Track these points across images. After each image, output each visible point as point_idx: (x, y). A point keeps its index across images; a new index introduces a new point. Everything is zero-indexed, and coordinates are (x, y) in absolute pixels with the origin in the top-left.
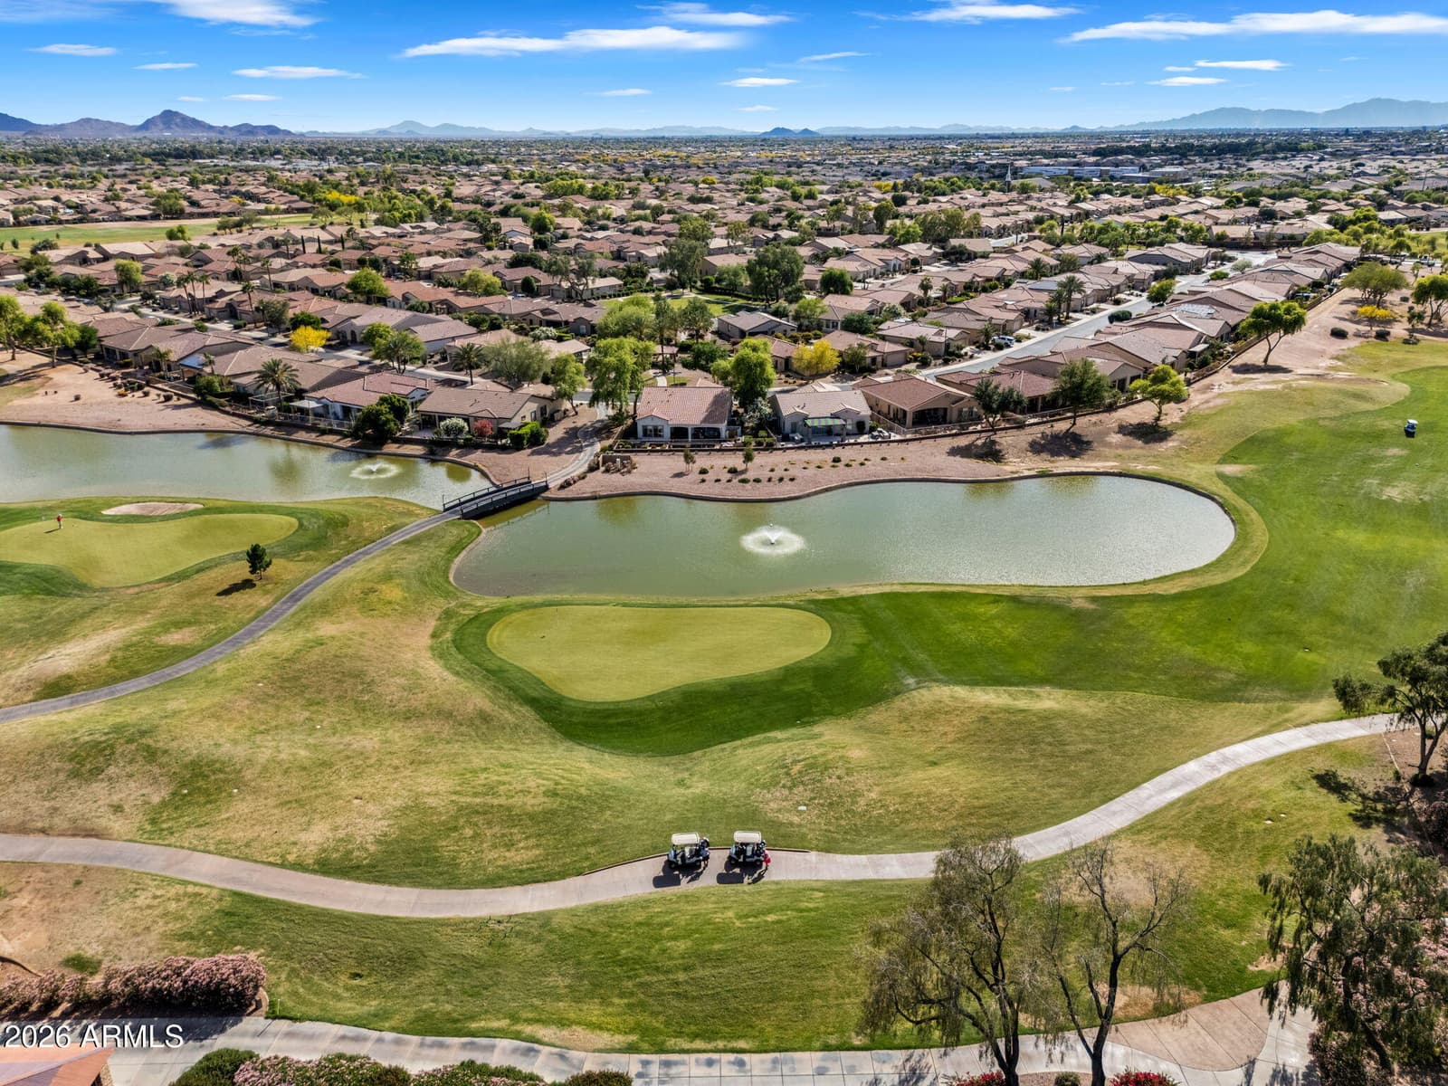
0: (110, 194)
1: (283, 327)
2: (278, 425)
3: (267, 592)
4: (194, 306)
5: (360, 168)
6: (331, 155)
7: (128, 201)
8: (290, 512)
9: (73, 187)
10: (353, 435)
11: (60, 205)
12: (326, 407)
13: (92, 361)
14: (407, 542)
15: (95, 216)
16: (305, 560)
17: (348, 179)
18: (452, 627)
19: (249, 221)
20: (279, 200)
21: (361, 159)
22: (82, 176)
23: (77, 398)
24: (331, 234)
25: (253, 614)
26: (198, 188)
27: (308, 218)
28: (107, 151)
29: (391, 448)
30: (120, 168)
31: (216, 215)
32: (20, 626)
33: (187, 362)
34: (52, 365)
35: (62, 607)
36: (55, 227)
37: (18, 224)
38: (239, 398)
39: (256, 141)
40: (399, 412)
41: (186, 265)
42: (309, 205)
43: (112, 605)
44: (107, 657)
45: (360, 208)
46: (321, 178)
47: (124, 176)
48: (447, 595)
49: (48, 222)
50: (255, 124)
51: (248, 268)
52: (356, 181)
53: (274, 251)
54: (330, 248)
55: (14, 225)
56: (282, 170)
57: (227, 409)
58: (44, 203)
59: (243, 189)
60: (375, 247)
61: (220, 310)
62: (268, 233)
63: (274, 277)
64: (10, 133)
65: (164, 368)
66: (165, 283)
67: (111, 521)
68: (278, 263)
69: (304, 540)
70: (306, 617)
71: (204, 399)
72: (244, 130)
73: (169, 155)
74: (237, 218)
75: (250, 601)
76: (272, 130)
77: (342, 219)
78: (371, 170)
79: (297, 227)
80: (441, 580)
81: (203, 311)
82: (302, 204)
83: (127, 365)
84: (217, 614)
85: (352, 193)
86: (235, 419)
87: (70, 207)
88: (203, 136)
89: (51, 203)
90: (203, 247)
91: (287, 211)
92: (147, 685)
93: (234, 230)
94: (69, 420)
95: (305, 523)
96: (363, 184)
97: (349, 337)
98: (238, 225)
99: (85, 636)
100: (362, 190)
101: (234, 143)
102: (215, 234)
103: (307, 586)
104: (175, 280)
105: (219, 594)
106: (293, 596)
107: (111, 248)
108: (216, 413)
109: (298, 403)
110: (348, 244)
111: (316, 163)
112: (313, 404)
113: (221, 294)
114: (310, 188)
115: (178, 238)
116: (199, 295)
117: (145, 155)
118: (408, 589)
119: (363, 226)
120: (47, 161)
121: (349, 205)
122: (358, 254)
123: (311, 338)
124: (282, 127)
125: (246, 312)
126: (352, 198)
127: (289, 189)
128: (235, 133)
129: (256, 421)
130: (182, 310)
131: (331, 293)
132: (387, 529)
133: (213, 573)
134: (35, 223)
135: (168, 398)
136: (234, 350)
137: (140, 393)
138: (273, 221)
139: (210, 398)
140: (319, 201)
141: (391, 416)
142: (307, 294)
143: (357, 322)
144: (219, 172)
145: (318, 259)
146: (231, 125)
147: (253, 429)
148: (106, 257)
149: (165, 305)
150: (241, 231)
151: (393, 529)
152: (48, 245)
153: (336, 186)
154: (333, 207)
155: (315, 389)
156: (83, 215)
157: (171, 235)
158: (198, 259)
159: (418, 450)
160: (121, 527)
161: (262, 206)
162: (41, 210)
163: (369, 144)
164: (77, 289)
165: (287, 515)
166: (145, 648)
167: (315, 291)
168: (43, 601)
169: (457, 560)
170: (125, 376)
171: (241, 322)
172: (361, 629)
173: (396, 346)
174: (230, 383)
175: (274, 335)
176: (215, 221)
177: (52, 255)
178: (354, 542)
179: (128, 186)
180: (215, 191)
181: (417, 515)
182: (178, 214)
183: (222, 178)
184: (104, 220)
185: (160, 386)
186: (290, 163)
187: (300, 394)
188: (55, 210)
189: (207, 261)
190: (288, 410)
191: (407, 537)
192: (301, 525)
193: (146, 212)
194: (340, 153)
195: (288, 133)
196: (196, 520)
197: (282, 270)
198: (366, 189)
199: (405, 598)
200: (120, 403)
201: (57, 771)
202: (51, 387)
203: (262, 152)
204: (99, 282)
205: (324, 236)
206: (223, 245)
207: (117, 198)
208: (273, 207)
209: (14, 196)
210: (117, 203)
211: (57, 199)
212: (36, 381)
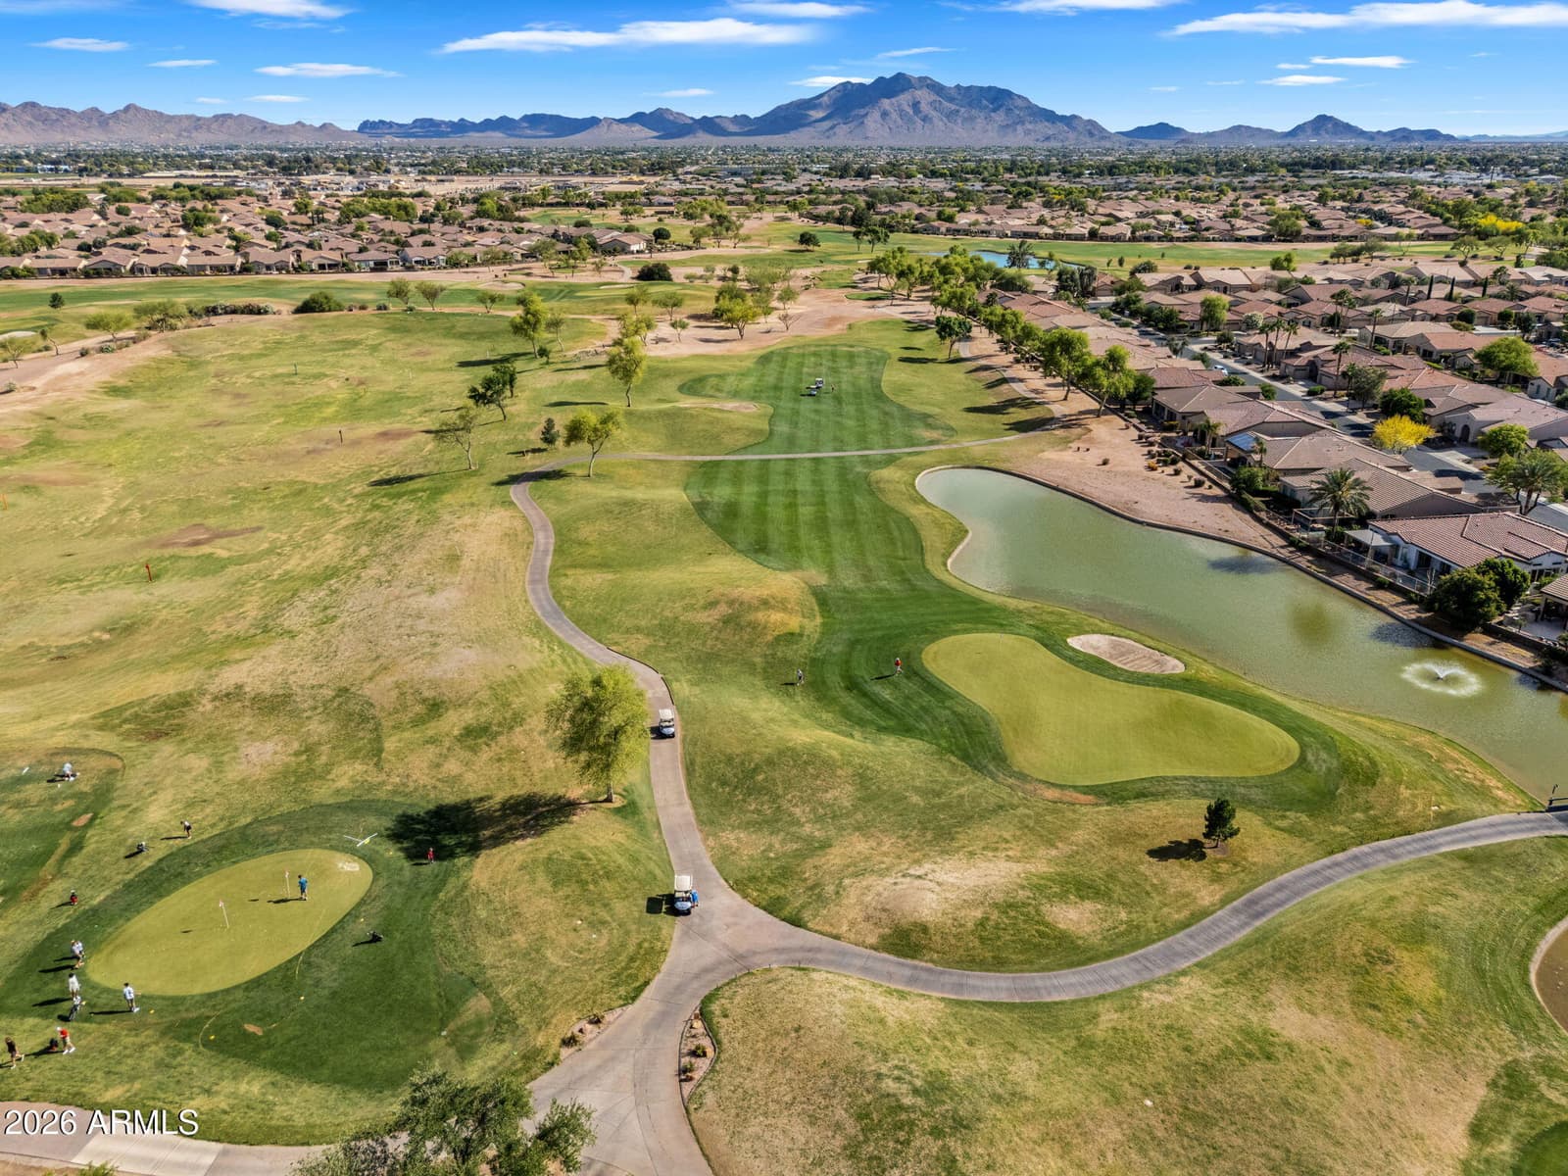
0: (1230, 209)
1: (1370, 402)
2: (1319, 557)
3: (1217, 878)
4: (1270, 358)
5: (1532, 184)
6: (1496, 165)
7: (1246, 218)
8: (1295, 726)
9: (1198, 200)
10: (1425, 604)
11: (1177, 220)
12: (1396, 547)
13: (1139, 415)
14: (1468, 858)
15: (1206, 234)
16: (1290, 831)
17: (1513, 197)
18: (1517, 1124)
19: (1370, 249)
20: (1416, 220)
21: (1536, 170)
22: (1211, 188)
23: (1105, 463)
24: (1471, 272)
25: (1185, 914)
26: (1325, 205)
27: (1446, 247)
28: (1245, 161)
29: (1478, 641)
30: (1251, 180)
31: (1334, 238)
32: (915, 799)
33: (1237, 440)
34: (1097, 414)
35: (971, 786)
36: (1166, 244)
37: (1133, 239)
38: (1283, 503)
39: (1406, 149)
40: (1510, 590)
41: (1279, 303)
42: (1452, 231)
43: (1022, 810)
44: (978, 914)
45: (1519, 237)
46: (1476, 195)
47: (1253, 188)
48: (1522, 1023)
49: (1160, 239)
50: (1413, 128)
51: (1351, 313)
52: (1522, 201)
53: (1390, 292)
54: (1465, 293)
55: (1130, 240)
56: (1430, 184)
57: (1263, 515)
58: (1163, 218)
59: (1376, 208)
60: (1529, 296)
61: (1298, 368)
62: (1388, 265)
63: (1380, 330)
64: (1163, 142)
65: (1208, 441)
66: (1249, 325)
67: (1071, 660)
68: (1390, 309)
69: (1299, 788)
70: (1261, 965)
71: (1239, 494)
72: (1399, 135)
73: (1306, 165)
74: (1358, 244)
75: (1189, 887)
76: (1432, 135)
77: (1492, 252)
78: (1547, 186)
79: (1429, 260)
80: (1514, 973)
81: (1278, 364)
82: (1444, 230)
83: (1170, 429)
84: (1138, 894)
85: (1514, 218)
86: (1267, 531)
87: (1186, 223)
88: (1350, 142)
89: (1171, 218)
90: (1307, 281)
91: (1421, 238)
92: (1004, 998)
93: (1349, 259)
94: (1087, 489)
95: (1310, 757)
96: (1531, 204)
97: (1458, 433)
98: (1356, 254)
99: (972, 854)
100: (1528, 214)
101: (1382, 150)
102: (1326, 263)
103: (1280, 888)
104: (1261, 323)
105: (1152, 853)
106: (1252, 902)
107: (1208, 274)
108: (1247, 517)
109: (1358, 534)
110: (1492, 290)
111: (1474, 175)
112: (1377, 541)
113: (1307, 347)
114: (1459, 210)
115: (1282, 268)
116: (1280, 345)
117: (1282, 165)
118: (1446, 979)
119: (1518, 264)
120: (1186, 171)
121: (1506, 234)
122: (1502, 306)
123: (1404, 432)
124: (1444, 132)
125: (1329, 376)
126: (1513, 225)
127: (1434, 208)
128: (1388, 139)
129: (1292, 543)
130: (1256, 360)
131: (1448, 361)
132: (1438, 815)
133: (1156, 809)
134: (1148, 239)
135: (1199, 484)
136: (1301, 434)
137: (1170, 470)
138: (1399, 249)
139: (1246, 496)
140: (1468, 226)
141: (1494, 595)
142: (1416, 360)
143: (1478, 415)
144: (1356, 186)
145: (1444, 308)
146: (1385, 130)
147: (1285, 553)
148: (1200, 285)
149: (1239, 353)
150: (1356, 261)
151: (1447, 819)
152: (1148, 268)
153: (1494, 208)
154: (1483, 235)
155: (1389, 516)
156: (1197, 231)
157: (1276, 265)
158: (1294, 295)
159: (1524, 659)
160: (1078, 675)
161: (1393, 230)
162: (1160, 224)
163: (1551, 150)
164: (1158, 320)
165: (1288, 730)
166: (1028, 919)
167: (1427, 355)
168: (954, 768)
169: (1553, 934)
170: (1165, 442)
171: (1318, 388)
172: (1344, 1050)
173: (1533, 473)
174: (1277, 479)
175: (1353, 412)
176: (1331, 246)
177: (1147, 279)
178: (1375, 822)
179: (1252, 201)
180: (1343, 209)
181: (1497, 802)
182: (1290, 236)
183: (1356, 193)
184: (1214, 240)
185: (1195, 463)
186: (1442, 175)
187: (1364, 519)
188: (1172, 224)
189: (1305, 300)
190: (1340, 538)
191: (1469, 845)
192: (1303, 759)
193: (1260, 233)
194: (1510, 163)
195: (1450, 138)
196: (1167, 696)
197: (1392, 320)
198: (1535, 212)
199: (1439, 1002)
200: (1146, 479)
201: (838, 1126)
202: (1084, 441)
203: (1412, 162)
204: (1181, 316)
205: (1461, 275)
206: (1330, 280)
207: (1236, 215)
208: (1405, 231)
209: (1141, 208)
210: (1233, 220)
211: (1177, 214)
212: (1077, 431)
